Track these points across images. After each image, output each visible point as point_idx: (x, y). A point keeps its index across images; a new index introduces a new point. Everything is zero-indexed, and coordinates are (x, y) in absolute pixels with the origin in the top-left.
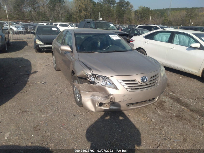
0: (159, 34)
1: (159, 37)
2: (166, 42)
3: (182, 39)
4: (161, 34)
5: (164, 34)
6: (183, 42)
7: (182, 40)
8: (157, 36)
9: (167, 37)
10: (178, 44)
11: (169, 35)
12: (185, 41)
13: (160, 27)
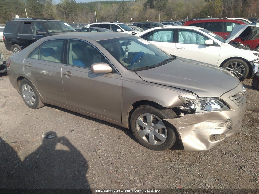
0: (156, 33)
1: (158, 37)
2: (169, 41)
3: (188, 36)
4: (160, 32)
5: (164, 33)
6: (189, 39)
7: (188, 38)
8: (155, 36)
9: (168, 36)
10: (183, 42)
11: (170, 33)
12: (191, 38)
13: (118, 25)
